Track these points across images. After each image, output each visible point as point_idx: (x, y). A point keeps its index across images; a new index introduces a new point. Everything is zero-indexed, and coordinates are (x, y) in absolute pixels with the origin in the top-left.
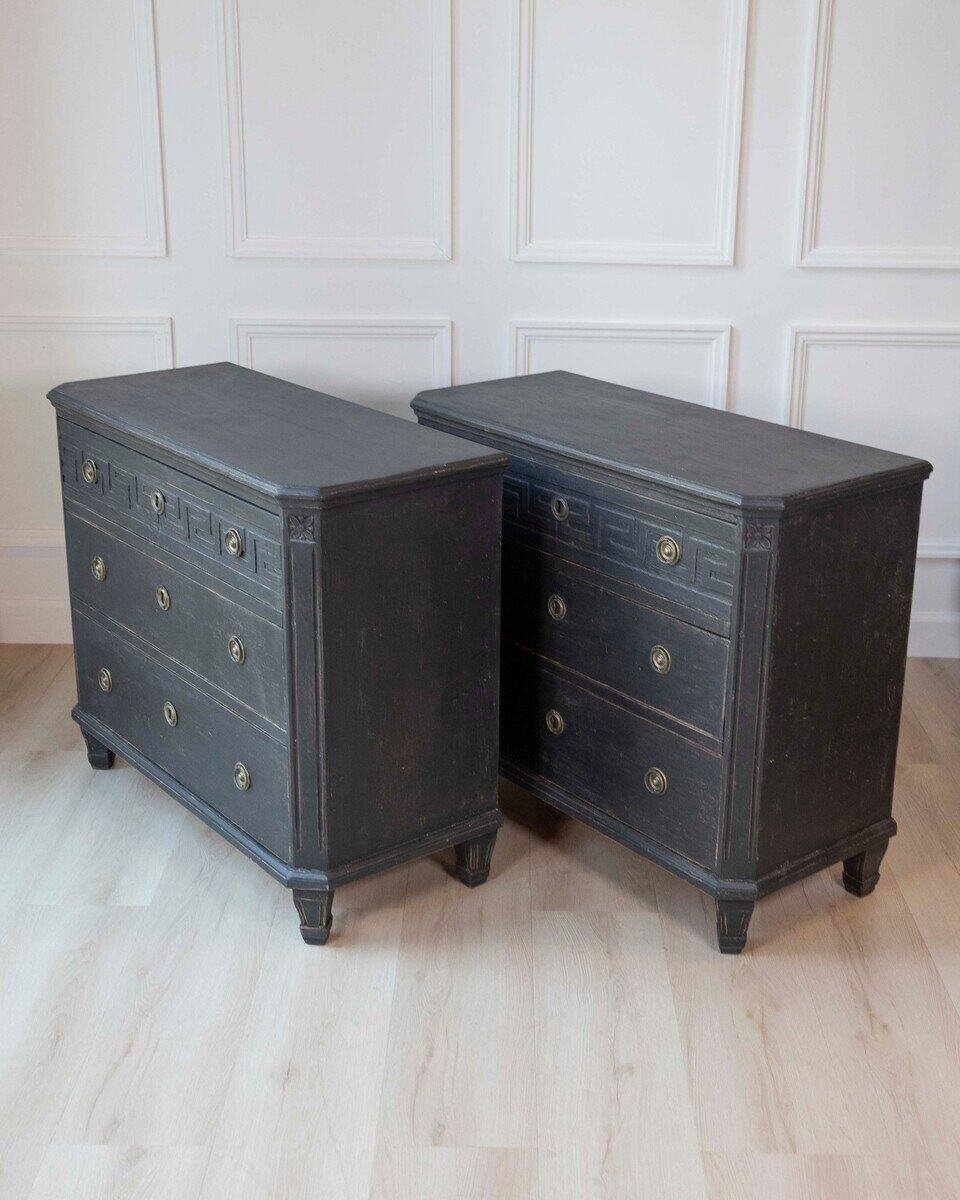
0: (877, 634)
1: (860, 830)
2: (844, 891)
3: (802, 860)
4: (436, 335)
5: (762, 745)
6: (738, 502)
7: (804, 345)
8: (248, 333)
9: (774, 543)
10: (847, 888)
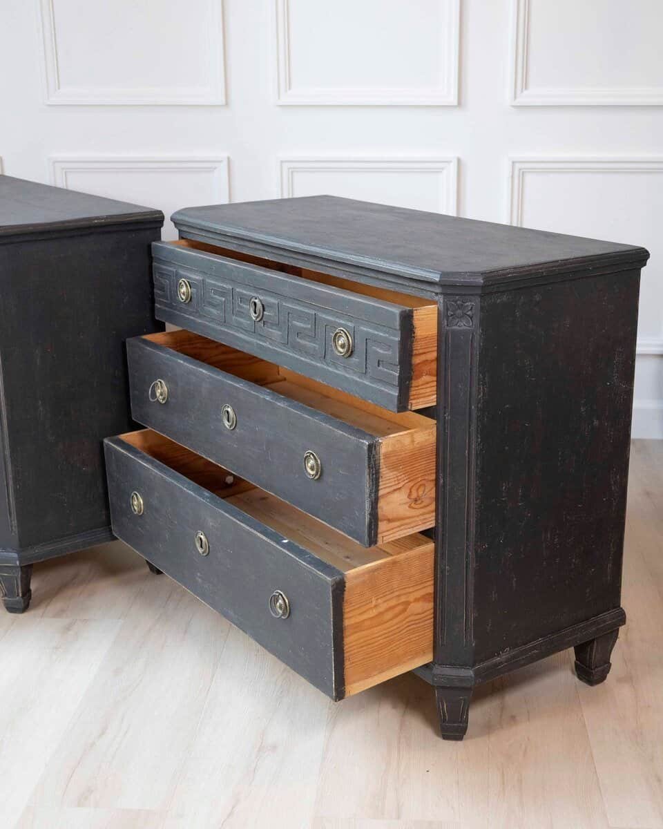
0: (596, 423)
1: (587, 619)
2: (577, 679)
3: (524, 647)
4: (215, 168)
5: (473, 530)
6: (437, 278)
7: (520, 173)
8: (63, 169)
9: (476, 321)
10: (580, 677)
